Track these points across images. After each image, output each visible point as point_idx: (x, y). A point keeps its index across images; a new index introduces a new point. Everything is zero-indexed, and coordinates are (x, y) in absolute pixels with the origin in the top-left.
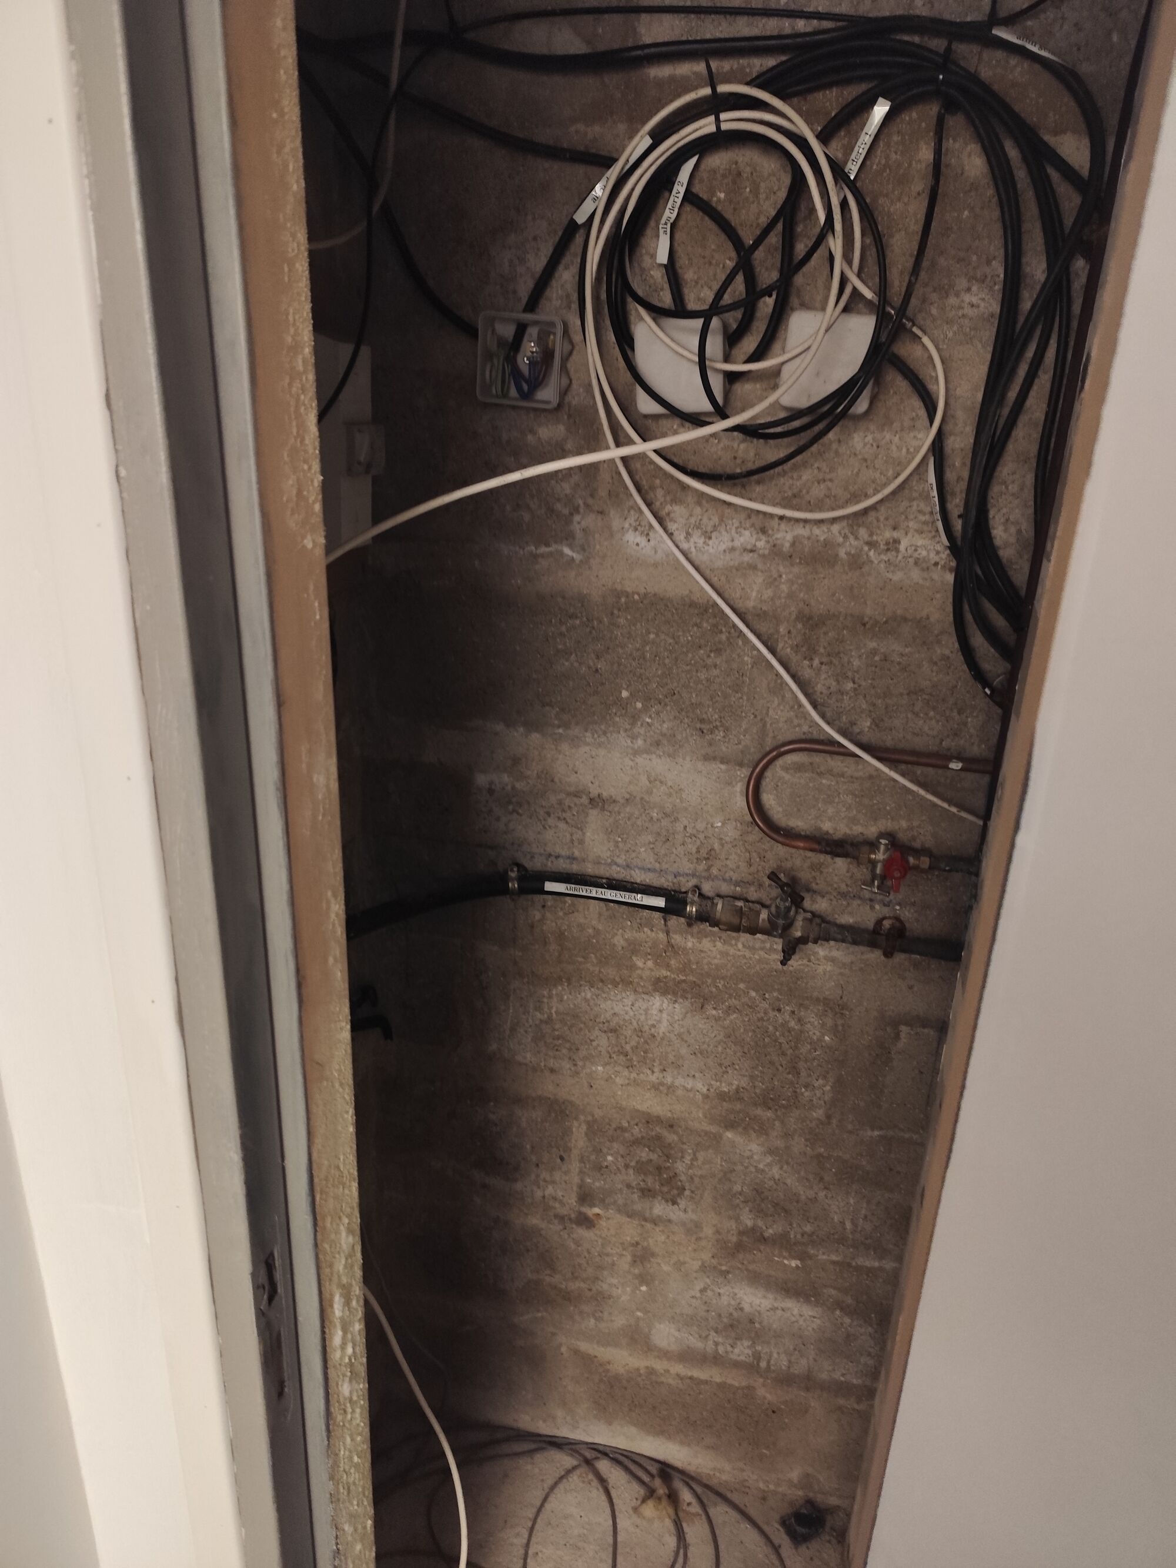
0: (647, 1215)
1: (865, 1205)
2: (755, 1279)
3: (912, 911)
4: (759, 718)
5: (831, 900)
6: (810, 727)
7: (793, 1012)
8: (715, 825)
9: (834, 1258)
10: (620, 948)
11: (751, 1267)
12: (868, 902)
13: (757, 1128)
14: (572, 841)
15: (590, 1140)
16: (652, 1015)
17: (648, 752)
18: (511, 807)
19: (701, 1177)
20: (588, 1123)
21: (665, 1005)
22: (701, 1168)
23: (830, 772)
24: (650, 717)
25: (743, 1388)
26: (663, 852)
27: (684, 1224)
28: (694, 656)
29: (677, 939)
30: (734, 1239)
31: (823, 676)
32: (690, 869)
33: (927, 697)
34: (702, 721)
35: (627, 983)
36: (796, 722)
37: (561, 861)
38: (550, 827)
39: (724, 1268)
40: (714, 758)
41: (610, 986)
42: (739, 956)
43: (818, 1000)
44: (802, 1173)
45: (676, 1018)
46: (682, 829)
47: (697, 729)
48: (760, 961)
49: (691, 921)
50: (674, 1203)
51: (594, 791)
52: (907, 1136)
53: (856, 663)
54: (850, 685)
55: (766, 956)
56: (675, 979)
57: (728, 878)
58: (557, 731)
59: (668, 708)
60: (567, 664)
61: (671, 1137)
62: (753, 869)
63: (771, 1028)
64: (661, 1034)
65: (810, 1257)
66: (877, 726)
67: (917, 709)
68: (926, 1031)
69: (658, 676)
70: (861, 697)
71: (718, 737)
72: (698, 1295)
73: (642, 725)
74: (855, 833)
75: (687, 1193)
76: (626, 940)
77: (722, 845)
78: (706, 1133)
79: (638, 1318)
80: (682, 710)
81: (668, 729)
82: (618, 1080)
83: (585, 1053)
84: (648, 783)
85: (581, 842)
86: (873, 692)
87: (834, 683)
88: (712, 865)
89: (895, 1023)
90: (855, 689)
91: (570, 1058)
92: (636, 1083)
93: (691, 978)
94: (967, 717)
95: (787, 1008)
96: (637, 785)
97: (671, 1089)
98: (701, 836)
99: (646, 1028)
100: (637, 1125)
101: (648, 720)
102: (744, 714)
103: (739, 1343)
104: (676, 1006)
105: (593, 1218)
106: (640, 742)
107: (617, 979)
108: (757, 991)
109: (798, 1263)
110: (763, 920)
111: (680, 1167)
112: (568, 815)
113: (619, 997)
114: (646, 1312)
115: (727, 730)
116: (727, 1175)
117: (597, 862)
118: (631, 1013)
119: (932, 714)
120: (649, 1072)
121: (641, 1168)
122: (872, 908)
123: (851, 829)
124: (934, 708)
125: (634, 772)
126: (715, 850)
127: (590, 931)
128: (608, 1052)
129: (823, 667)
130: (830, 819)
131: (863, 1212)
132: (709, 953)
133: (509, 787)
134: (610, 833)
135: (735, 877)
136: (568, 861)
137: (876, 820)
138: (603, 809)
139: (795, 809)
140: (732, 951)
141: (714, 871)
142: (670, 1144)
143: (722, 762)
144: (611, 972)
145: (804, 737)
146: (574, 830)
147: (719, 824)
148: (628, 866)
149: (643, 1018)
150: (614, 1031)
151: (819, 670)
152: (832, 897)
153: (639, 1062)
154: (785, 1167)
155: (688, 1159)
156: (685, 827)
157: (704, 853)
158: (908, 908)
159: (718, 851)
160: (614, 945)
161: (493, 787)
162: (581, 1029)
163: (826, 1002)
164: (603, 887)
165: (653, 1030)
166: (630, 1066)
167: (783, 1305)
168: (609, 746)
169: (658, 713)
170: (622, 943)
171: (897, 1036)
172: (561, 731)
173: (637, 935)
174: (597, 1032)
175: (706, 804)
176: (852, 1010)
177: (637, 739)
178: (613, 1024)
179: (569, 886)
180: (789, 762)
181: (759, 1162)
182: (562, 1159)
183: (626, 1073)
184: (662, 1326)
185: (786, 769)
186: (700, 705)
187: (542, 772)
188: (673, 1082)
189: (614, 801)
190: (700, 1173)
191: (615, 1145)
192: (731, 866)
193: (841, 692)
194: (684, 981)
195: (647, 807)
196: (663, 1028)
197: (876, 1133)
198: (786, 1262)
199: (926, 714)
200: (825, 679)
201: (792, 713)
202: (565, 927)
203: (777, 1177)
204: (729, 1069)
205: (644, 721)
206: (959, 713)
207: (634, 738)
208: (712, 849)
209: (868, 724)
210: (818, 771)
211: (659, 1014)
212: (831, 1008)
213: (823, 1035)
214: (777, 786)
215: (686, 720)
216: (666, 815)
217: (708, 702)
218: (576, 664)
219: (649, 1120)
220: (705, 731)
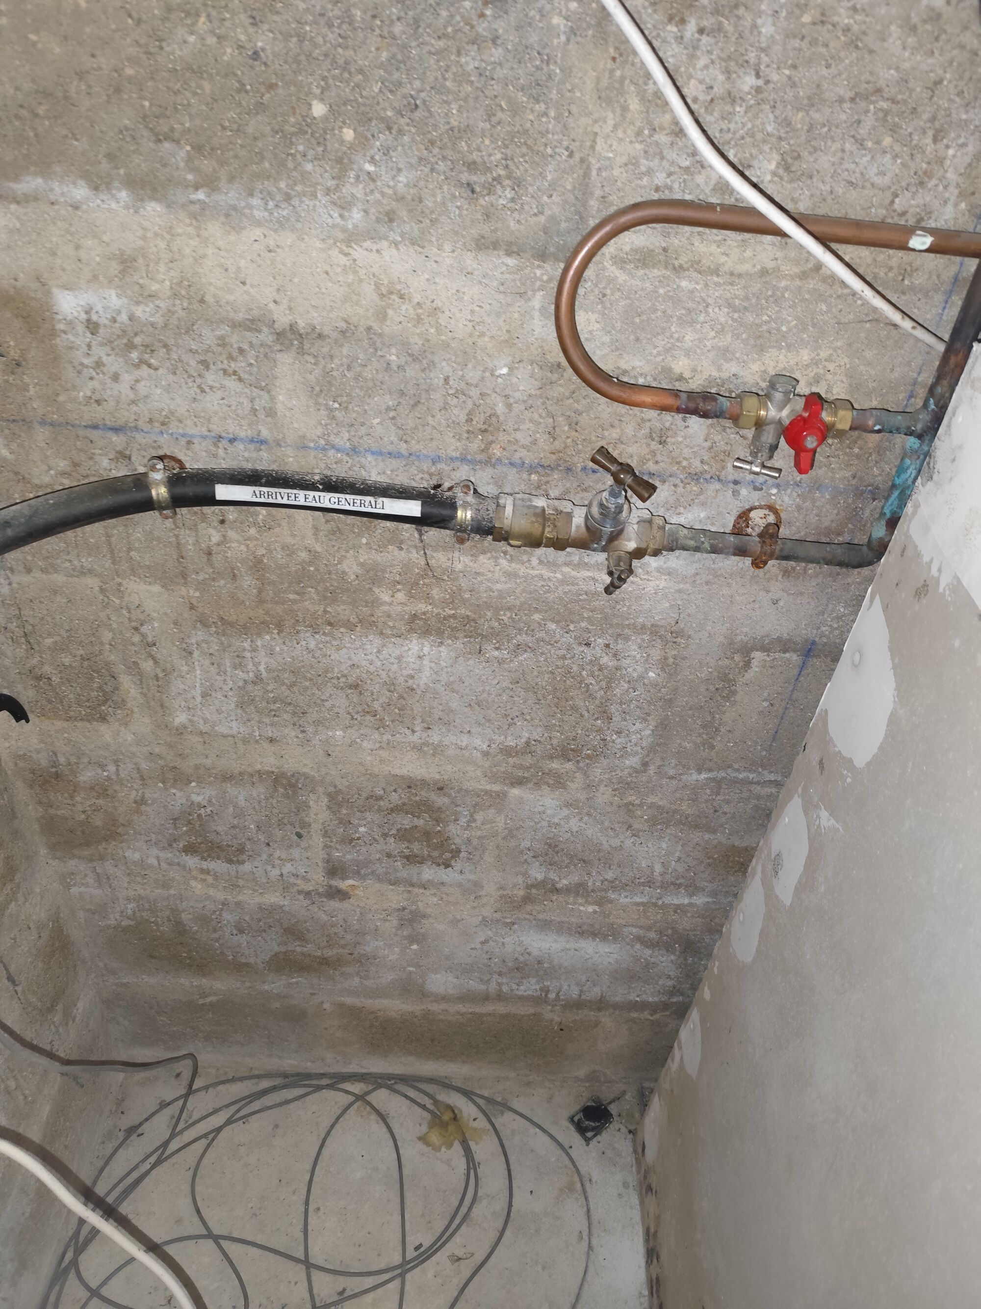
0: (415, 880)
1: (680, 848)
2: (545, 926)
3: (795, 494)
4: (577, 156)
5: (675, 486)
6: (670, 174)
7: (607, 646)
8: (497, 373)
9: (638, 899)
10: (353, 577)
11: (541, 916)
12: (731, 485)
13: (551, 782)
14: (254, 411)
15: (334, 813)
16: (408, 663)
17: (373, 236)
18: (134, 355)
19: (479, 838)
20: (329, 795)
21: (426, 649)
22: (480, 829)
23: (696, 265)
24: (372, 161)
25: (529, 1016)
26: (411, 423)
27: (460, 885)
28: (452, 16)
29: (439, 559)
30: (522, 893)
31: (703, 61)
32: (457, 449)
33: (885, 105)
34: (472, 166)
35: (368, 624)
36: (644, 164)
37: (240, 446)
38: (211, 388)
39: (508, 920)
40: (495, 245)
41: (342, 630)
42: (533, 577)
43: (643, 627)
44: (607, 824)
45: (444, 664)
46: (442, 381)
47: (461, 185)
48: (563, 582)
49: (463, 533)
50: (447, 866)
51: (283, 319)
52: (741, 776)
53: (767, 29)
54: (749, 81)
55: (574, 573)
56: (438, 614)
57: (518, 461)
58: (193, 197)
59: (406, 139)
60: (192, 39)
61: (440, 801)
62: (558, 444)
63: (575, 668)
64: (422, 687)
65: (611, 902)
66: (787, 169)
67: (863, 131)
68: (787, 655)
69: (381, 66)
70: (766, 107)
71: (502, 201)
72: (478, 946)
73: (358, 177)
74: (725, 375)
75: (463, 855)
76: (362, 565)
77: (509, 406)
78: (486, 792)
79: (410, 973)
80: (432, 142)
81: (407, 185)
82: (365, 744)
83: (315, 716)
84: (375, 297)
85: (271, 412)
86: (790, 95)
87: (721, 77)
88: (492, 442)
89: (746, 650)
90: (758, 90)
91: (294, 725)
92: (390, 746)
93: (462, 611)
94: (947, 147)
95: (600, 641)
96: (357, 303)
97: (438, 750)
98: (474, 393)
99: (401, 679)
100: (395, 791)
101: (370, 168)
102: (549, 151)
103: (525, 981)
104: (442, 649)
105: (349, 889)
106: (356, 215)
107: (353, 619)
108: (557, 622)
109: (597, 908)
110: (578, 527)
111: (453, 829)
112: (239, 365)
113: (358, 643)
114: (417, 966)
115: (518, 184)
116: (511, 834)
117: (302, 446)
118: (379, 663)
119: (887, 141)
120: (408, 732)
121: (404, 835)
122: (736, 493)
123: (719, 369)
124: (893, 130)
125: (351, 278)
126: (498, 417)
127: (304, 555)
128: (349, 713)
129: (705, 39)
130: (688, 353)
131: (677, 854)
132: (490, 575)
133: (124, 318)
134: (318, 395)
135: (529, 458)
136: (252, 447)
137: (762, 350)
138: (301, 351)
139: (632, 337)
140: (522, 571)
141: (497, 451)
142: (440, 808)
143: (509, 253)
144: (342, 610)
145: (656, 196)
146: (256, 392)
147: (505, 371)
148: (354, 449)
149: (395, 667)
150: (356, 686)
151: (695, 48)
152: (678, 482)
153: (393, 721)
154: (586, 818)
155: (463, 821)
156: (446, 380)
157: (478, 421)
158: (789, 491)
159: (502, 418)
160: (344, 573)
161: (94, 318)
162: (306, 688)
163: (654, 630)
164: (316, 489)
165: (410, 682)
166: (380, 726)
167: (577, 946)
168: (299, 225)
169: (386, 151)
170: (356, 569)
171: (747, 664)
172: (201, 195)
173: (379, 558)
174: (329, 690)
175: (482, 335)
176: (689, 637)
177: (350, 210)
178: (351, 680)
179: (257, 489)
180: (627, 248)
181: (554, 816)
182: (299, 836)
183: (376, 735)
184: (438, 976)
185: (620, 261)
186: (467, 130)
187: (180, 284)
188: (441, 741)
189: (320, 336)
190: (479, 833)
191: (369, 816)
192: (522, 441)
193: (731, 98)
194: (453, 616)
195: (379, 345)
196: (424, 678)
197: (704, 776)
198: (582, 908)
199: (878, 142)
200: (706, 67)
201: (638, 146)
202: (261, 551)
203: (575, 829)
204: (516, 720)
205: (361, 170)
206: (935, 140)
207: (344, 206)
208: (494, 415)
209: (772, 166)
210: (676, 263)
211: (418, 662)
212: (660, 637)
213: (647, 671)
214: (604, 295)
215: (441, 166)
216: (415, 359)
217: (481, 125)
218: (211, 40)
219: (410, 784)
220: (478, 189)
